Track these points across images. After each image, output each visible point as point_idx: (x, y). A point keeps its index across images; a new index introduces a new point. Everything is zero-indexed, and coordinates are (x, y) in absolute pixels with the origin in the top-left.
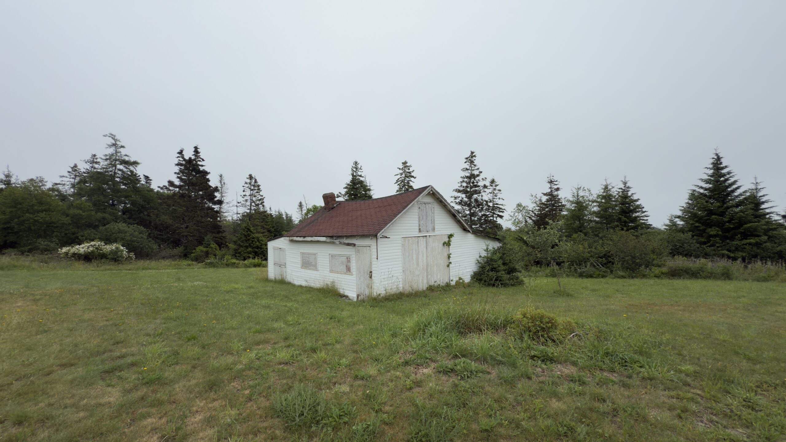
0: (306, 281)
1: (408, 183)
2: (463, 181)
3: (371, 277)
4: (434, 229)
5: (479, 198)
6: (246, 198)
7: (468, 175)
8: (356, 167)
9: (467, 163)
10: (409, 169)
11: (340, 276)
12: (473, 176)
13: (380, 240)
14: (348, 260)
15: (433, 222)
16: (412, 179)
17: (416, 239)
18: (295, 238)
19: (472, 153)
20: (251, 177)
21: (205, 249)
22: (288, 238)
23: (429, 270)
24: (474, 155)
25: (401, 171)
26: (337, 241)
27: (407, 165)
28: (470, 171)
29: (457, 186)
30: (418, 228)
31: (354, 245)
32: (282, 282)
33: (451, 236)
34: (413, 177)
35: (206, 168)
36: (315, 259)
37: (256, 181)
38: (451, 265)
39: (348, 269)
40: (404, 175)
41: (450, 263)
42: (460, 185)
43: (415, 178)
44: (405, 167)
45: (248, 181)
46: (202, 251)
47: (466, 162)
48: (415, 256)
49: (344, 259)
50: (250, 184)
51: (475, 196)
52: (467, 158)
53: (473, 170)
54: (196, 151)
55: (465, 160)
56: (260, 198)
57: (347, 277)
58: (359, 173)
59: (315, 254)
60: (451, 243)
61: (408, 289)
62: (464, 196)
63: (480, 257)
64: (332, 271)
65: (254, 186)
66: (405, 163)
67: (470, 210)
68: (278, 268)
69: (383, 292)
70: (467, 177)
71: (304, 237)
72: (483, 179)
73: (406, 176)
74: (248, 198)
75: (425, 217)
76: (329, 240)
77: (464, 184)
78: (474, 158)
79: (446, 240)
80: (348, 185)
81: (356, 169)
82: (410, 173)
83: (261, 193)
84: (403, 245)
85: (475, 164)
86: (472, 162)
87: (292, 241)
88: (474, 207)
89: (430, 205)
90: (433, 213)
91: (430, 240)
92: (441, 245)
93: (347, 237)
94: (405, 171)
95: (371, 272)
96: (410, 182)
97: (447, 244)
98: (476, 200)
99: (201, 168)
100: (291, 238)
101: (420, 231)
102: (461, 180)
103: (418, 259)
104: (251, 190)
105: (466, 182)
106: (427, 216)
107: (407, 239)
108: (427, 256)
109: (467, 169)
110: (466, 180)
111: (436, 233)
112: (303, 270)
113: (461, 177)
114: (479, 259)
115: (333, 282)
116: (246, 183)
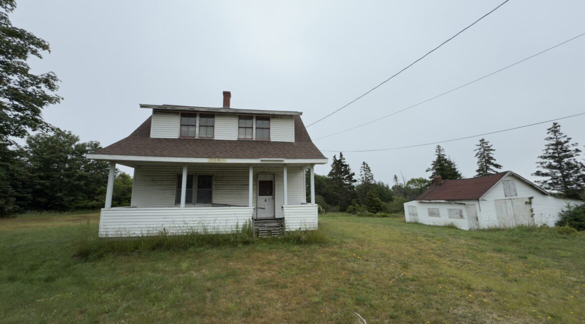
0: (434, 223)
1: (488, 154)
2: (549, 149)
3: (477, 220)
4: (516, 195)
5: (573, 162)
6: (362, 176)
7: (554, 143)
8: (439, 149)
9: (551, 133)
10: (487, 144)
11: (456, 220)
12: (558, 143)
13: (480, 202)
14: (461, 211)
15: (515, 190)
16: (492, 152)
17: (504, 201)
18: (424, 201)
19: (555, 124)
20: (364, 163)
21: (354, 207)
22: (419, 201)
23: (516, 218)
24: (557, 125)
25: (480, 147)
26: (453, 202)
27: (485, 141)
28: (555, 139)
29: (542, 153)
30: (504, 194)
31: (465, 204)
32: (416, 223)
33: (531, 198)
34: (492, 150)
35: (347, 163)
36: (438, 211)
37: (367, 166)
38: (534, 216)
39: (462, 216)
40: (482, 150)
41: (534, 214)
42: (545, 152)
43: (494, 150)
44: (483, 143)
45: (363, 166)
46: (352, 208)
47: (549, 133)
48: (504, 210)
49: (458, 211)
50: (364, 167)
51: (566, 160)
52: (549, 129)
53: (559, 138)
54: (341, 155)
55: (548, 131)
56: (371, 175)
57: (462, 220)
58: (443, 153)
59: (437, 209)
60: (532, 202)
61: (502, 227)
62: (552, 161)
63: (563, 211)
64: (450, 217)
65: (367, 168)
66: (482, 141)
67: (562, 172)
68: (412, 216)
69: (486, 227)
70: (553, 145)
71: (430, 200)
72: (573, 145)
73: (485, 150)
74: (364, 176)
75: (508, 188)
76: (447, 202)
77: (551, 151)
78: (558, 128)
79: (528, 201)
80: (435, 162)
81: (439, 150)
82: (489, 147)
83: (371, 172)
84: (495, 204)
85: (560, 132)
86: (555, 132)
87: (420, 202)
88: (566, 169)
89: (511, 181)
90: (515, 185)
91: (515, 201)
92: (524, 204)
93: (459, 200)
94: (483, 146)
95: (477, 217)
96: (490, 155)
97: (530, 203)
98: (568, 164)
99: (344, 164)
100: (421, 201)
101: (506, 196)
102: (546, 148)
103: (507, 211)
104: (365, 171)
105: (552, 149)
106: (509, 187)
107: (497, 201)
108: (513, 210)
109: (551, 138)
110: (551, 147)
111: (519, 197)
112: (430, 217)
113: (546, 145)
114: (562, 213)
115: (452, 223)
116: (362, 167)
